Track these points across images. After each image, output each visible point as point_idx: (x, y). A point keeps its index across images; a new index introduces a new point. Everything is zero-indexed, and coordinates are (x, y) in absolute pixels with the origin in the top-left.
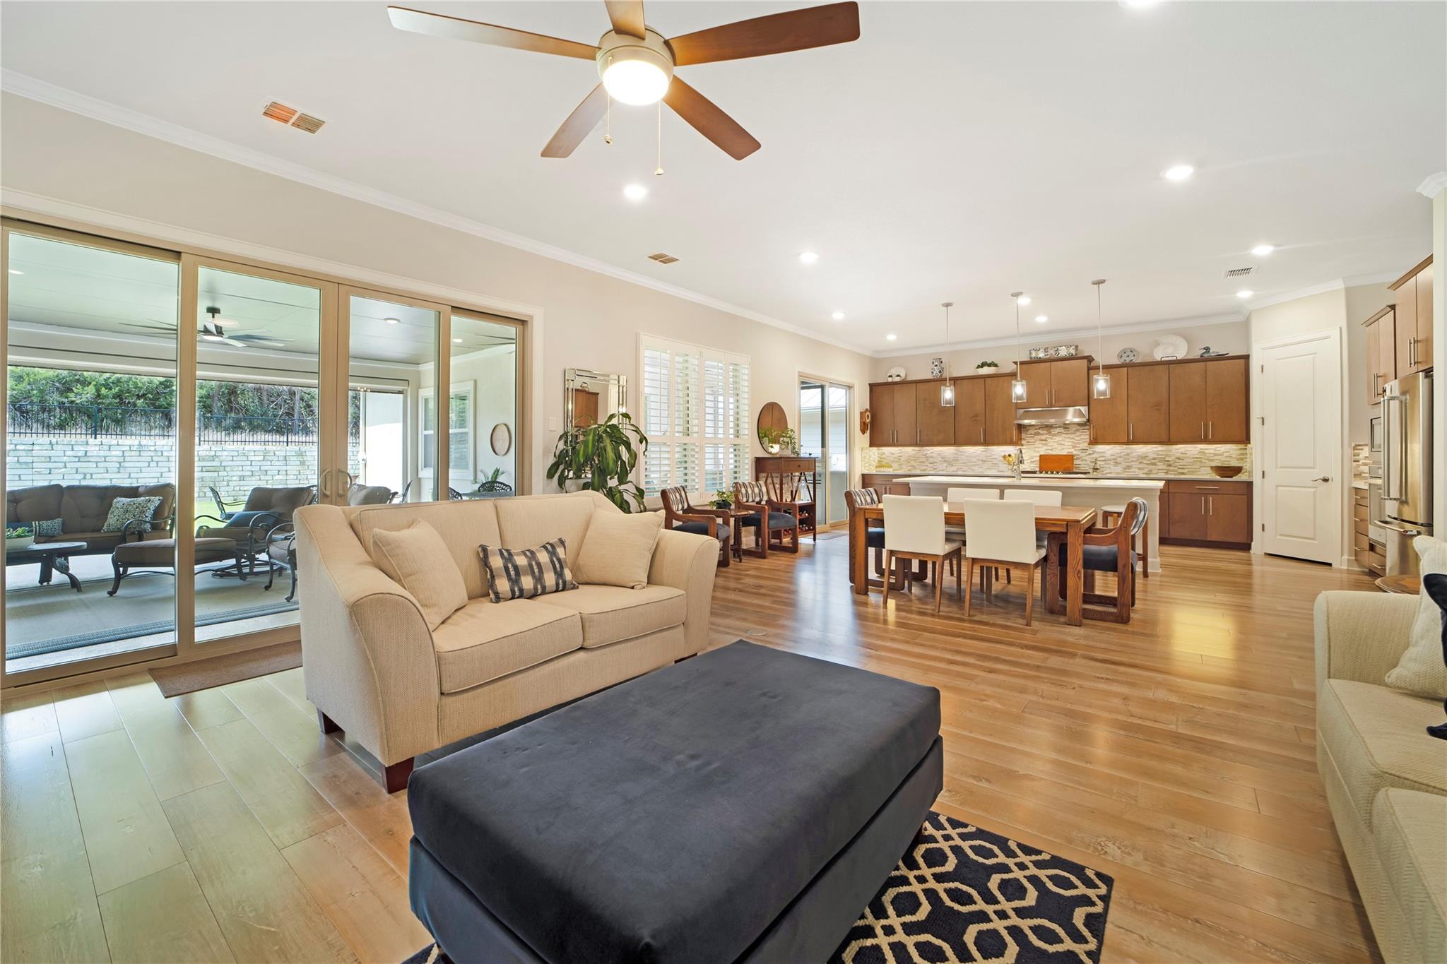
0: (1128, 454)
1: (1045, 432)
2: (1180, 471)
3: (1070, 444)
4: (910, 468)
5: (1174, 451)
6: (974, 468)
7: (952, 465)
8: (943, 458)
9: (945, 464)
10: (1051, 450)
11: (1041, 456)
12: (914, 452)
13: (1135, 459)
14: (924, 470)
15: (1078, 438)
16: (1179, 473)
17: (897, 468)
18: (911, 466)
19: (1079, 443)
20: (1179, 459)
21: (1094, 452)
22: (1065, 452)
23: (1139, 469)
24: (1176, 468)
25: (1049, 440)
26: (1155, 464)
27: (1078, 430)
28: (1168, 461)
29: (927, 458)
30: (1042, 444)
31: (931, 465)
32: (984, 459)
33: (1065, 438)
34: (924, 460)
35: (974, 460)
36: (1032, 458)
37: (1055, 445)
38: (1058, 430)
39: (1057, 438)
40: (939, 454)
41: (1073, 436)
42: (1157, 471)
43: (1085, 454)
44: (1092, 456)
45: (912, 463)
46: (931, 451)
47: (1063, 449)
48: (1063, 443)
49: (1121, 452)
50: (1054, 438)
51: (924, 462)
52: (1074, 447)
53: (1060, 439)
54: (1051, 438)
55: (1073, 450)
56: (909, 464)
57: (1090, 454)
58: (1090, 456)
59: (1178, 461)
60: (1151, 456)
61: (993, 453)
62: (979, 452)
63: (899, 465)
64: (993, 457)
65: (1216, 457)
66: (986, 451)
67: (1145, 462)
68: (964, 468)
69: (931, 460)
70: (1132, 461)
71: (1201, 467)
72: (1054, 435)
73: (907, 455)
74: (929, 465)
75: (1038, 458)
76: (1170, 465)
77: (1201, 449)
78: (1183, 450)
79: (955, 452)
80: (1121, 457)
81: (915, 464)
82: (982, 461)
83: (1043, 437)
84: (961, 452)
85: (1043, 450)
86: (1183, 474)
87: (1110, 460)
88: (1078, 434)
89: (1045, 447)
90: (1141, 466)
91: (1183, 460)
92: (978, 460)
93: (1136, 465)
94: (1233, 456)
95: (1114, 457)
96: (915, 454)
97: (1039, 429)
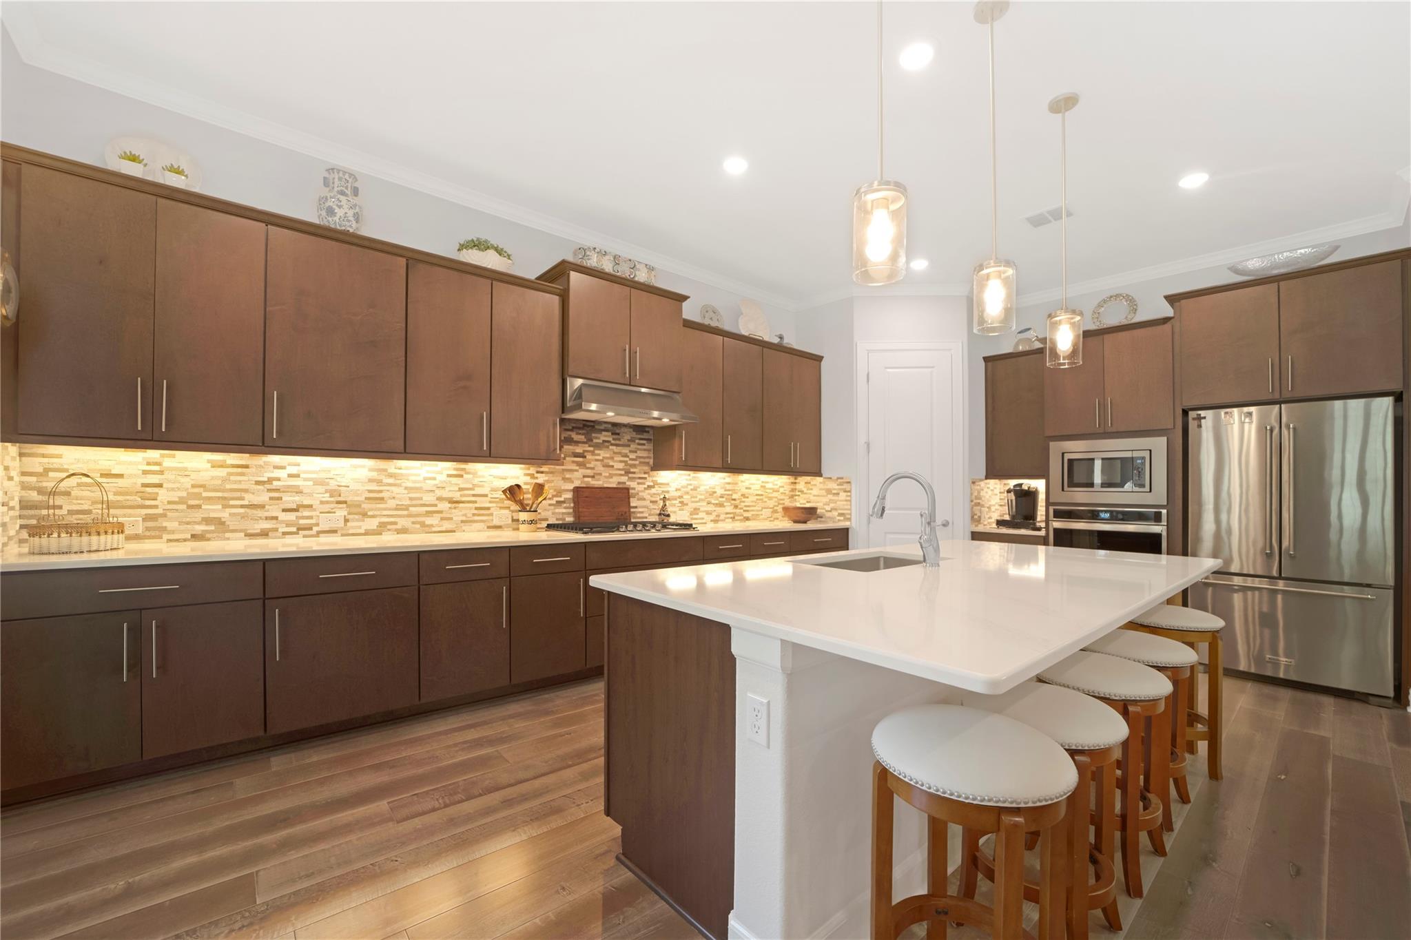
0: (695, 489)
1: (582, 438)
2: (746, 515)
3: (621, 466)
4: (199, 528)
5: (740, 484)
6: (429, 521)
7: (365, 515)
8: (332, 493)
9: (341, 513)
10: (593, 477)
11: (577, 490)
12: (222, 472)
13: (703, 497)
14: (264, 534)
15: (632, 456)
16: (744, 517)
17: (140, 529)
18: (207, 521)
19: (634, 466)
20: (743, 495)
21: (655, 484)
22: (612, 483)
23: (708, 513)
24: (742, 511)
25: (589, 457)
26: (721, 505)
27: (632, 440)
28: (734, 500)
29: (276, 494)
30: (578, 464)
31: (291, 516)
32: (457, 496)
33: (615, 453)
34: (264, 498)
35: (429, 498)
36: (559, 493)
37: (600, 468)
38: (605, 436)
39: (603, 454)
40: (318, 482)
41: (626, 450)
42: (725, 516)
43: (641, 487)
44: (653, 491)
45: (215, 510)
46: (293, 470)
47: (611, 476)
48: (611, 463)
49: (688, 485)
50: (597, 452)
51: (262, 507)
52: (627, 473)
53: (608, 455)
54: (593, 453)
55: (624, 479)
56: (198, 515)
57: (649, 487)
58: (647, 491)
59: (743, 500)
60: (720, 492)
61: (476, 481)
62: (443, 477)
63: (147, 518)
64: (478, 491)
65: (775, 494)
66: (462, 476)
67: (713, 502)
68: (402, 523)
69: (290, 500)
70: (700, 500)
71: (762, 508)
72: (598, 446)
73: (187, 482)
74: (283, 516)
75: (569, 495)
76: (736, 507)
77: (763, 482)
78: (746, 484)
79: (374, 475)
80: (687, 493)
81: (225, 515)
82: (452, 501)
83: (579, 450)
84: (391, 476)
85: (578, 478)
86: (747, 519)
87: (676, 499)
88: (633, 446)
89: (583, 471)
90: (710, 508)
91: (748, 498)
92: (440, 499)
93: (703, 506)
94: (787, 492)
95: (678, 494)
96: (224, 480)
97: (572, 430)
